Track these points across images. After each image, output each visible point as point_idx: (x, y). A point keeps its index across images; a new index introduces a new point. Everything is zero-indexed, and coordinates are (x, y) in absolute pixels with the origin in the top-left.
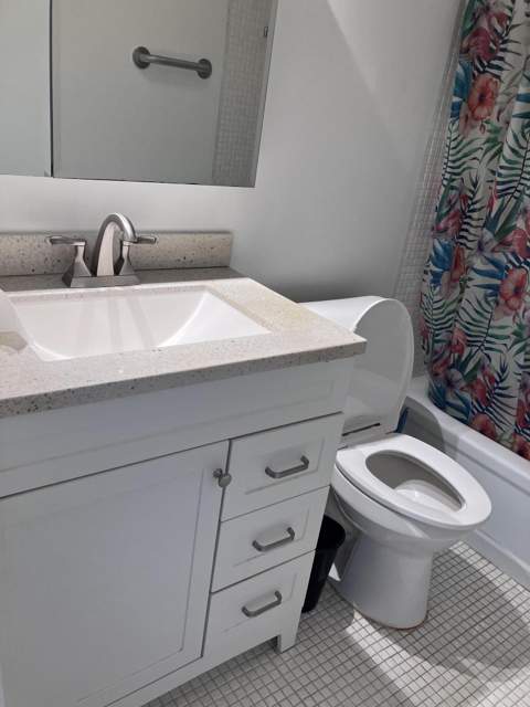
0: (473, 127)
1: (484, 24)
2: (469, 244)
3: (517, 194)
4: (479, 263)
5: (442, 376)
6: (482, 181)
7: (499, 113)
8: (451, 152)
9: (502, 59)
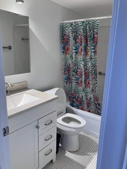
0: (67, 55)
1: (65, 37)
2: (71, 75)
3: (77, 65)
4: (74, 79)
5: (72, 101)
6: (71, 64)
7: (71, 52)
8: (64, 60)
9: (69, 43)
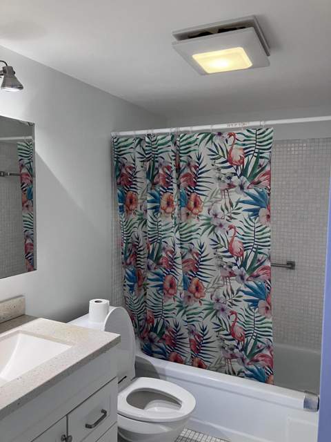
0: (130, 214)
1: (124, 171)
2: (142, 267)
3: (159, 241)
4: (150, 276)
6: (141, 237)
7: (141, 207)
8: (125, 227)
9: (135, 184)
